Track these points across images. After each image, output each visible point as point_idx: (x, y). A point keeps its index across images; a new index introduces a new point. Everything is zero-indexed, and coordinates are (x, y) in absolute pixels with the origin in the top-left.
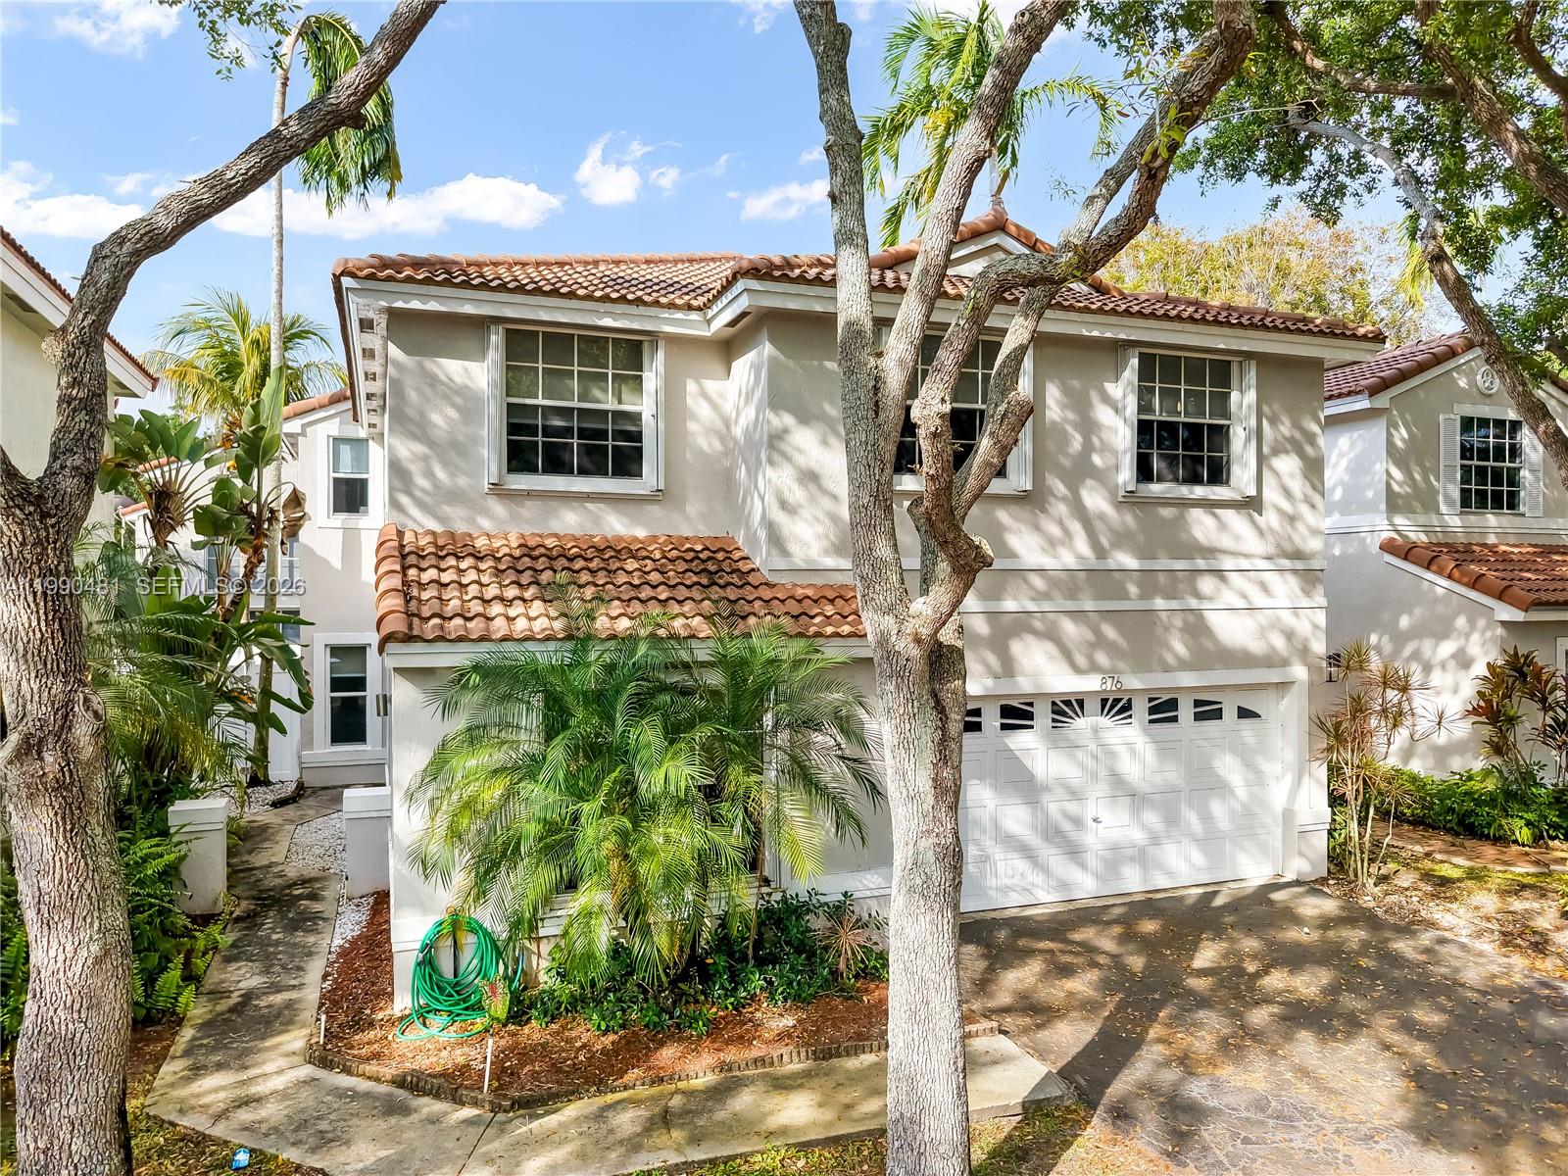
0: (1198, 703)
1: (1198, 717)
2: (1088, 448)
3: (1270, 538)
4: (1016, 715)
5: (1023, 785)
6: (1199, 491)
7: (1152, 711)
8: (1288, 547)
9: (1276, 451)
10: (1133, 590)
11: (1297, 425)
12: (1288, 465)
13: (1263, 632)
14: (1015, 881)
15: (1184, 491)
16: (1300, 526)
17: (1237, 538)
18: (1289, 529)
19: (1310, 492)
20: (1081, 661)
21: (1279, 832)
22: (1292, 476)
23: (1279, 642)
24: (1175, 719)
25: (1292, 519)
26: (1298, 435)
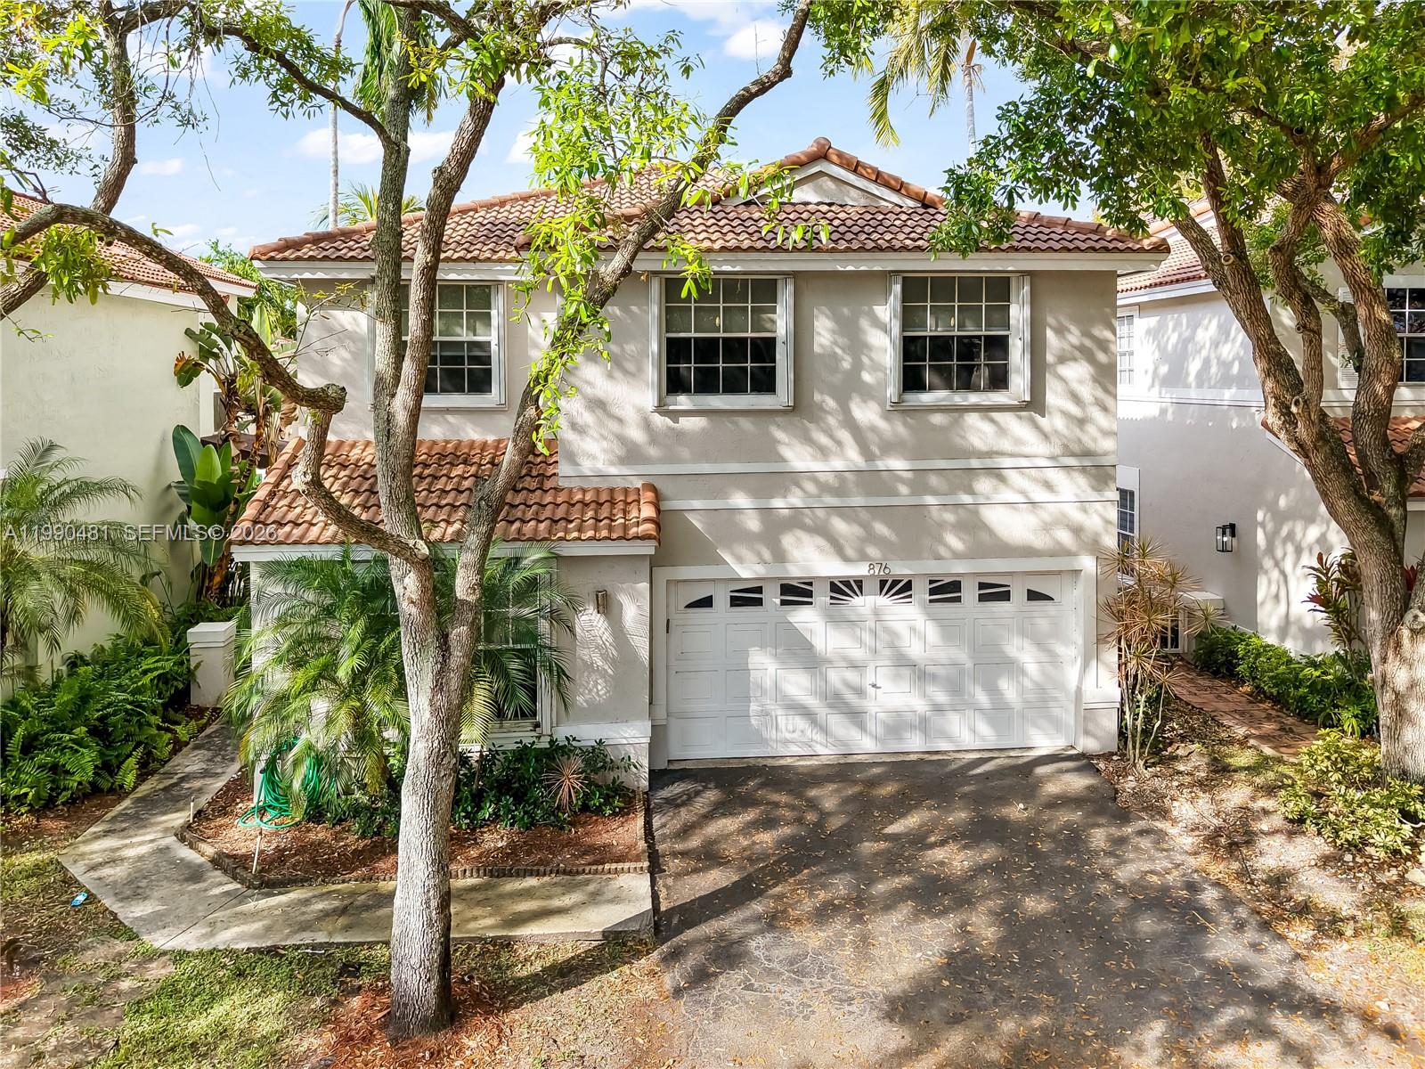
0: (982, 586)
1: (982, 598)
2: (858, 367)
3: (1054, 439)
4: (797, 593)
5: (802, 654)
6: (974, 398)
7: (932, 592)
8: (1076, 448)
9: (1062, 360)
10: (904, 489)
11: (1087, 334)
12: (1077, 372)
13: (1047, 528)
14: (795, 736)
15: (959, 398)
16: (1091, 429)
17: (1018, 441)
18: (1078, 431)
19: (1100, 394)
20: (850, 552)
21: (1072, 707)
22: (1081, 382)
23: (1065, 537)
24: (958, 599)
25: (1081, 422)
26: (1088, 343)
